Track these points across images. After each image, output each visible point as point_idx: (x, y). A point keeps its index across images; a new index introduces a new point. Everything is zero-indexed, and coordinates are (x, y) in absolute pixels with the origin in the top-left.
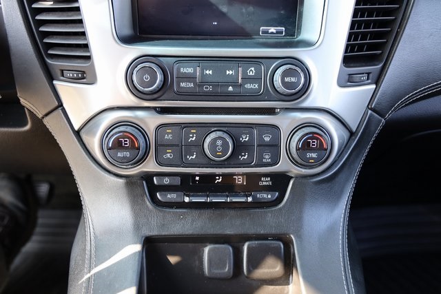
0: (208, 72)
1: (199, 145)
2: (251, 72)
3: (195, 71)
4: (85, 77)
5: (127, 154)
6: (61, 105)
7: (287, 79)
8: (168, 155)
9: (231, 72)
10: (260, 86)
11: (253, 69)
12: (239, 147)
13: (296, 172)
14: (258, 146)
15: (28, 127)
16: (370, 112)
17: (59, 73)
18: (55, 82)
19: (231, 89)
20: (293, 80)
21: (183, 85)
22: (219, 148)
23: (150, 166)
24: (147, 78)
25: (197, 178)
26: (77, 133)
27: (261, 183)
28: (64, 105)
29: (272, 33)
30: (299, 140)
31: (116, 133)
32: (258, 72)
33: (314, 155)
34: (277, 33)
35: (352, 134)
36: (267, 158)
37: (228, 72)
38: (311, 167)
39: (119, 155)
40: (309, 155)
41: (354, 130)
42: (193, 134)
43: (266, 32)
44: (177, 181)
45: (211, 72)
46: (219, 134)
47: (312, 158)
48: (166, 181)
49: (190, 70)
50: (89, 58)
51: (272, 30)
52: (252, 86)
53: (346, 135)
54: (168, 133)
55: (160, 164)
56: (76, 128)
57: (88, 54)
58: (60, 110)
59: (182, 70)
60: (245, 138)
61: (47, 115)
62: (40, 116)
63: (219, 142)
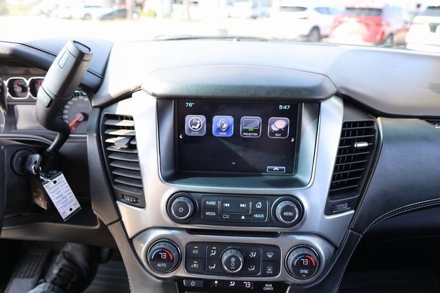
0: (226, 205)
1: (218, 259)
2: (259, 205)
3: (217, 203)
4: (138, 202)
5: (165, 265)
6: (120, 219)
7: (285, 214)
8: (195, 265)
9: (243, 205)
10: (265, 216)
11: (260, 203)
12: (248, 262)
13: (291, 281)
14: (263, 261)
15: (98, 227)
16: (350, 231)
17: (121, 196)
18: (118, 202)
19: (243, 217)
20: (290, 214)
21: (207, 213)
22: (233, 264)
23: (181, 272)
24: (181, 210)
25: (216, 282)
26: (130, 241)
27: (264, 289)
28: (123, 219)
29: (276, 170)
30: (295, 258)
31: (157, 249)
32: (264, 206)
33: (306, 272)
34: (280, 170)
35: (336, 249)
36: (270, 270)
37: (241, 205)
38: (304, 278)
39: (159, 265)
40: (301, 271)
41: (338, 246)
42: (214, 250)
43: (272, 170)
44: (201, 284)
45: (228, 205)
46: (234, 251)
47: (305, 274)
48: (193, 284)
49: (213, 203)
50: (142, 188)
51: (276, 168)
52: (259, 216)
53: (332, 249)
54: (196, 249)
55: (189, 271)
56: (130, 236)
57: (139, 178)
58: (119, 222)
59: (207, 202)
60: (253, 255)
61: (111, 224)
62: (106, 224)
63: (233, 260)
